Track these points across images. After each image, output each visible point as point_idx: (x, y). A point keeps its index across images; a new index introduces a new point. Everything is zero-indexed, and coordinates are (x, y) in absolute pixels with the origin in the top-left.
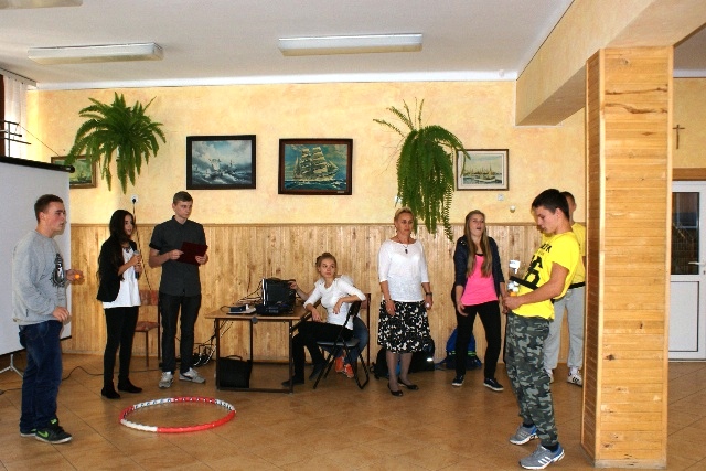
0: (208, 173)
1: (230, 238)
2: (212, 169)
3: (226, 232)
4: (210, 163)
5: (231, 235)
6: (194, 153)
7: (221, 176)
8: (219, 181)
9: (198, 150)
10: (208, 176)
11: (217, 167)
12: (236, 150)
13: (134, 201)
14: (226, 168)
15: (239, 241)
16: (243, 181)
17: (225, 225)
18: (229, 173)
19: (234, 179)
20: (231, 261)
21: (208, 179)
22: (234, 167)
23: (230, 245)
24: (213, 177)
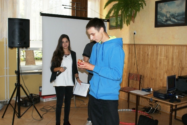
0: (164, 19)
1: (173, 52)
2: (166, 17)
3: (171, 49)
4: (165, 13)
5: (173, 50)
6: (159, 9)
7: (170, 20)
8: (169, 22)
9: (161, 8)
10: (164, 20)
11: (168, 16)
12: (178, 6)
13: (135, 33)
14: (173, 16)
15: (177, 54)
16: (180, 22)
17: (170, 45)
18: (174, 18)
19: (176, 21)
20: (173, 64)
21: (164, 22)
22: (176, 15)
23: (173, 56)
24: (167, 21)
